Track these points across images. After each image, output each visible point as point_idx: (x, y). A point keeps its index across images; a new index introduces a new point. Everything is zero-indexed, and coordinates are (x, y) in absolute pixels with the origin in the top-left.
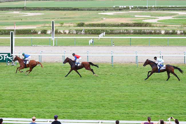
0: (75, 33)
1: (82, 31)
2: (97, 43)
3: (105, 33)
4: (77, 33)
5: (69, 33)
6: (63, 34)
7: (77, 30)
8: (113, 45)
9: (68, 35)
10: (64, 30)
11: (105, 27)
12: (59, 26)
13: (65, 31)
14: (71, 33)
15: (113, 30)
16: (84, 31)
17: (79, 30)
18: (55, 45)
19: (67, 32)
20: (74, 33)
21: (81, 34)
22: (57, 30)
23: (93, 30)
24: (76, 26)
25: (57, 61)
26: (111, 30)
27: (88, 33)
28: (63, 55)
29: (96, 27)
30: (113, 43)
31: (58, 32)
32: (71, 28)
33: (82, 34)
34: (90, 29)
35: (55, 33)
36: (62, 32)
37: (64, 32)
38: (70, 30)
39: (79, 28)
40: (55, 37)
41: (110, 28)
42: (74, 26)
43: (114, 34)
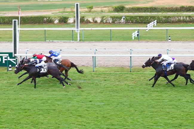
0: (111, 22)
1: (121, 19)
2: (144, 37)
3: (156, 21)
4: (113, 22)
5: (102, 21)
6: (92, 24)
7: (114, 17)
8: (170, 39)
9: (99, 25)
10: (94, 17)
11: (156, 12)
12: (86, 12)
13: (96, 19)
14: (104, 21)
15: (169, 17)
16: (124, 19)
17: (117, 17)
18: (80, 41)
19: (99, 20)
20: (109, 22)
21: (119, 23)
22: (83, 17)
23: (138, 18)
24: (112, 12)
25: (84, 64)
26: (165, 17)
27: (130, 21)
28: (94, 55)
29: (142, 12)
30: (170, 37)
31: (86, 19)
32: (104, 14)
33: (121, 23)
34: (133, 15)
35: (80, 22)
36: (91, 21)
37: (93, 20)
38: (103, 17)
39: (117, 14)
40: (80, 27)
41: (164, 14)
42: (110, 12)
43: (170, 22)
